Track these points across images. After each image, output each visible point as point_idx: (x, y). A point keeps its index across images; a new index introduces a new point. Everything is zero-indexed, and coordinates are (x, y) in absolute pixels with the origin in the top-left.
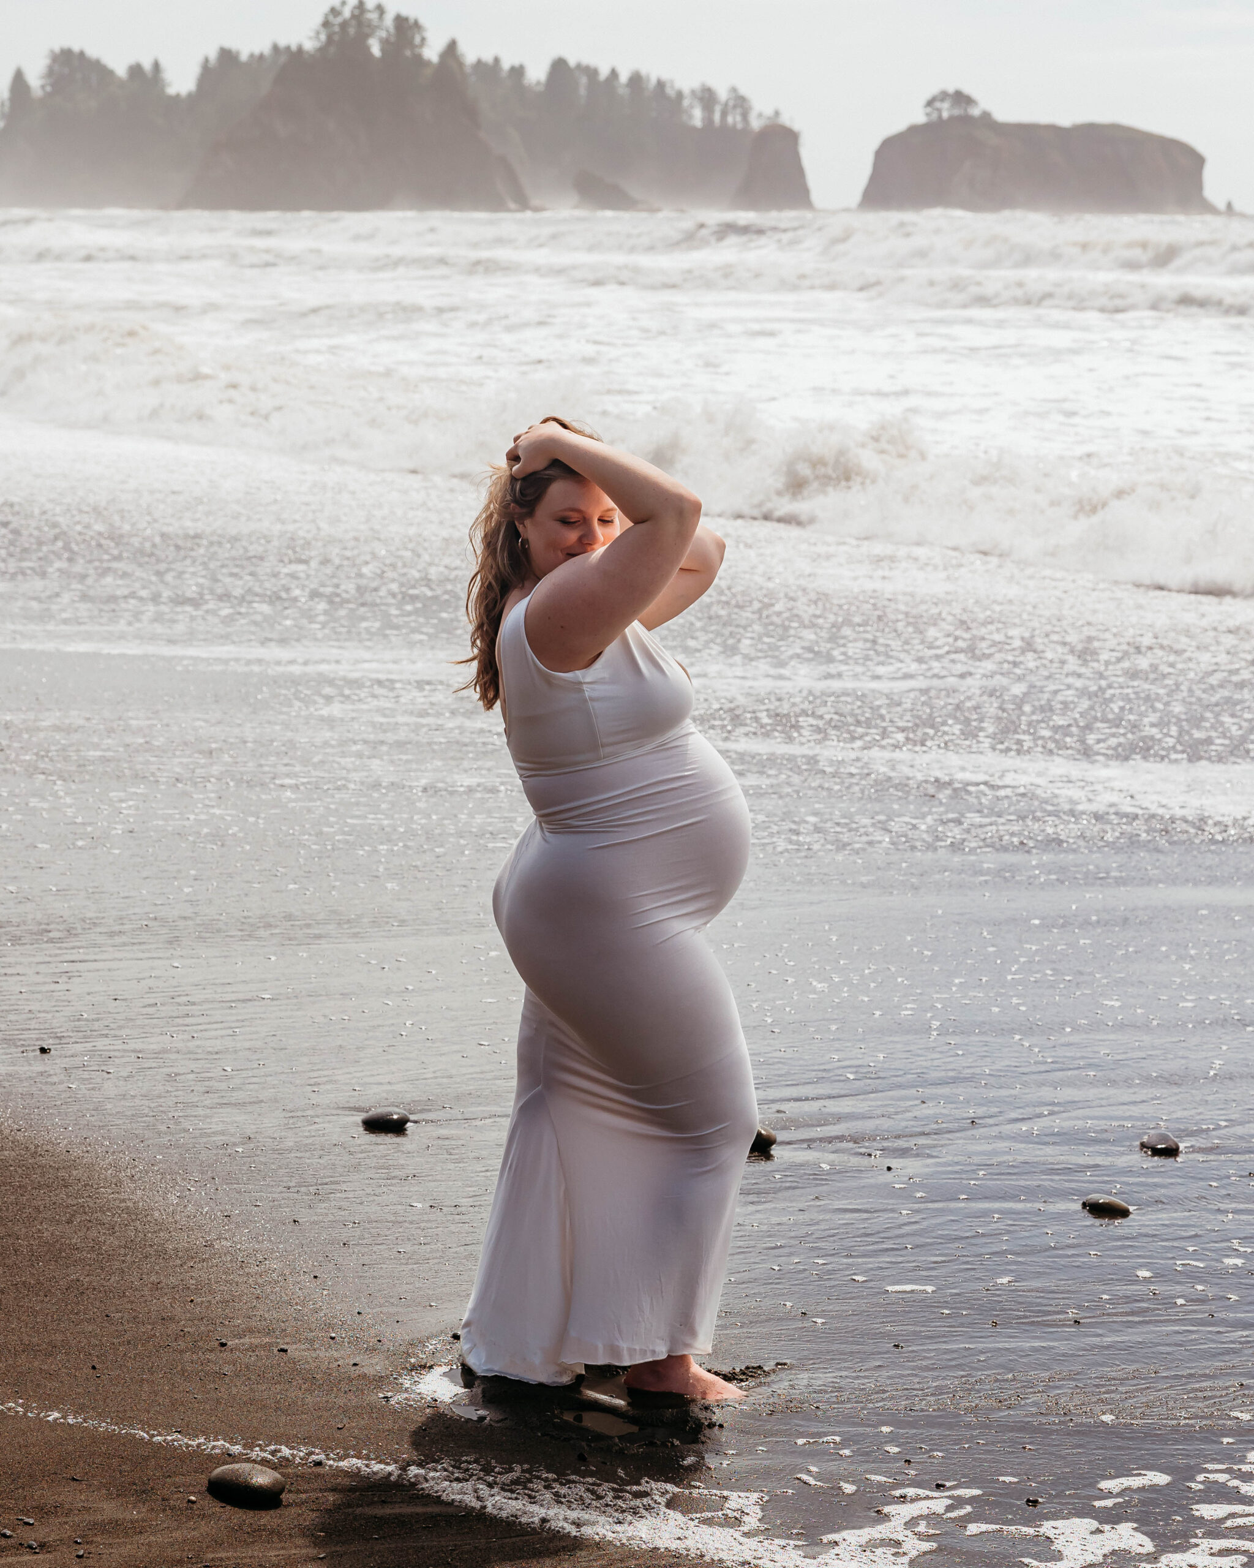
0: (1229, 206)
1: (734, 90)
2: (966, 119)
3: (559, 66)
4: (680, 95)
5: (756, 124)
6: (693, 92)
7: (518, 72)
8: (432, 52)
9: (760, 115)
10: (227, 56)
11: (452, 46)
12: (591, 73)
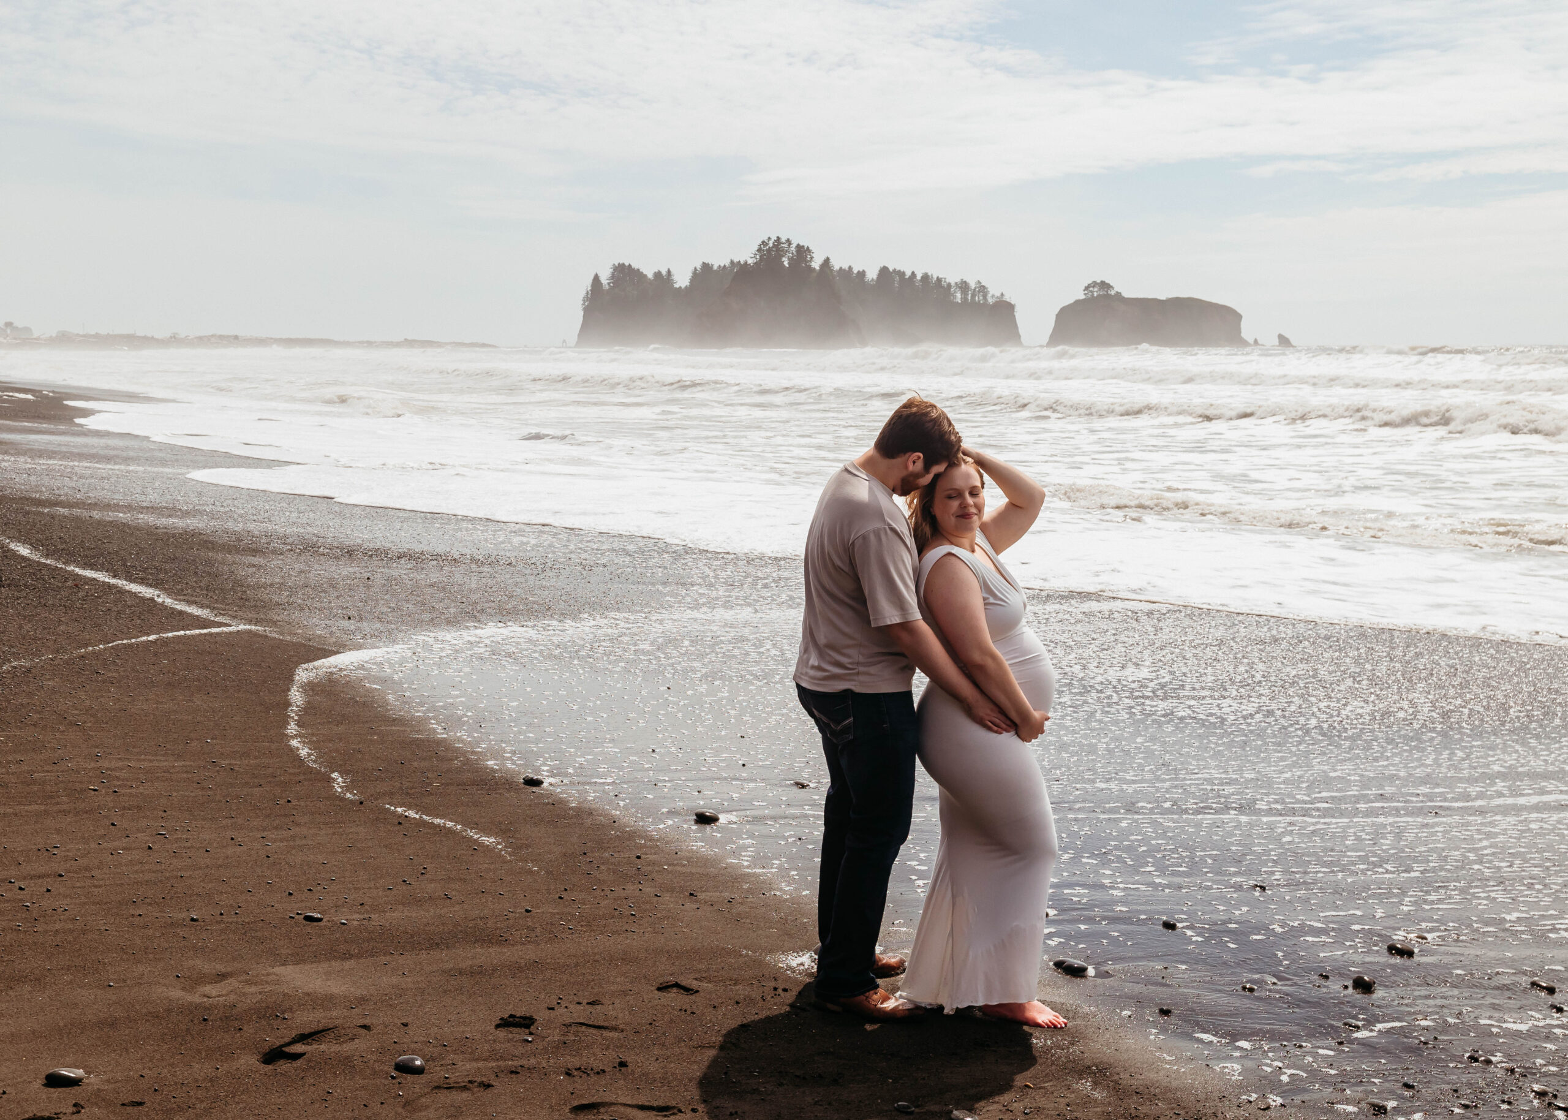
0: (1256, 341)
1: (979, 282)
2: (1108, 296)
3: (884, 270)
4: (949, 285)
5: (990, 301)
6: (956, 283)
7: (862, 274)
8: (816, 265)
9: (993, 296)
10: (706, 267)
11: (827, 260)
12: (901, 274)
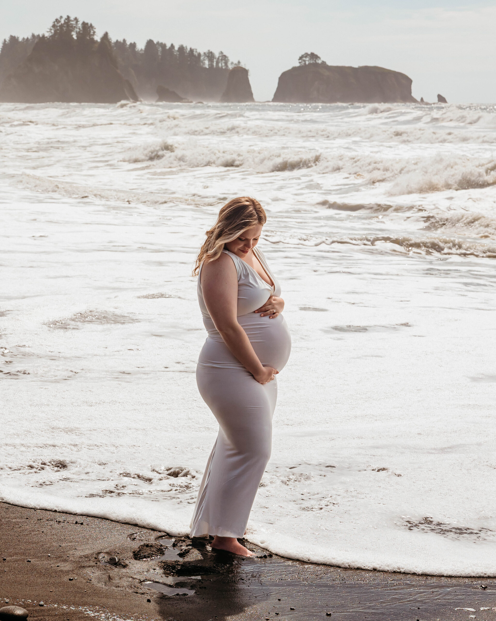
0: (422, 99)
1: (222, 53)
2: (316, 65)
3: (150, 43)
4: (199, 55)
5: (230, 67)
6: (205, 53)
7: (133, 45)
8: (98, 38)
9: (232, 63)
10: (13, 39)
11: (106, 35)
12: (163, 46)
